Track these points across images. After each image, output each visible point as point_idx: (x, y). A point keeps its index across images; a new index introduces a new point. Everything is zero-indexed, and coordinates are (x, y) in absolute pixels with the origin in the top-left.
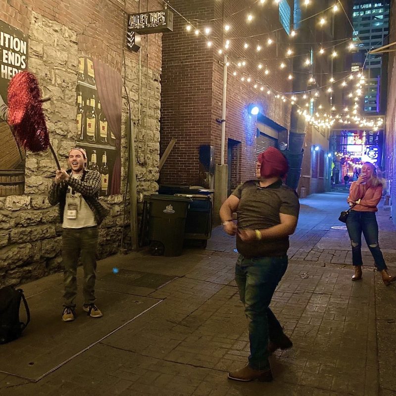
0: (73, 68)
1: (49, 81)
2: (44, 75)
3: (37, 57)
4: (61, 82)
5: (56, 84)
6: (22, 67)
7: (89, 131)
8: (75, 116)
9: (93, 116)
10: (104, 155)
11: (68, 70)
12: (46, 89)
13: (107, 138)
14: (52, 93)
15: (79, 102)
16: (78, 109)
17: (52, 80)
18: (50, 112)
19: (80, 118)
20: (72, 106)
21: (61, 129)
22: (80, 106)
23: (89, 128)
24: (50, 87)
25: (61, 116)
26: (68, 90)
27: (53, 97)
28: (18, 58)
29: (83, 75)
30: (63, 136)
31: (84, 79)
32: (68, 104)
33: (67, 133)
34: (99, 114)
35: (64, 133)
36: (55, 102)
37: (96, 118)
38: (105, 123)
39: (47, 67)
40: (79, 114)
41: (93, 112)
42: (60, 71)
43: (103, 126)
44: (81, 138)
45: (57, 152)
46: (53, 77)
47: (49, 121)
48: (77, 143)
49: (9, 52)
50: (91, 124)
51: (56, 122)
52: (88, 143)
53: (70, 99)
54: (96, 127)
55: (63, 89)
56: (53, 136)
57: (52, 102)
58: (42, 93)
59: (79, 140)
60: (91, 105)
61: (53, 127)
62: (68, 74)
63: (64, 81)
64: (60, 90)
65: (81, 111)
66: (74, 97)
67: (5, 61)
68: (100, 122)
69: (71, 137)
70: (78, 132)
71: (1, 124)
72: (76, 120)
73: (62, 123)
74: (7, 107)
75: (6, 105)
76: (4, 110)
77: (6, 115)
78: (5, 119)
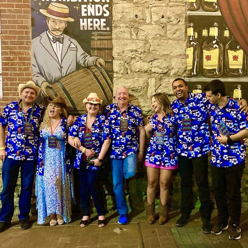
1: (141, 21)
2: (132, 16)
3: (125, 1)
4: (157, 19)
5: (152, 22)
6: (105, 15)
7: (207, 64)
8: (184, 51)
9: (214, 46)
10: (237, 90)
11: (170, 4)
12: (139, 30)
13: (243, 69)
14: (145, 33)
15: (188, 35)
16: (187, 43)
17: (146, 20)
18: (141, 52)
19: (190, 52)
20: (179, 40)
21: (158, 67)
22: (191, 39)
23: (208, 61)
24: (143, 27)
25: (160, 54)
26: (171, 24)
27: (148, 36)
28: (99, 8)
29: (195, 4)
30: (162, 74)
31: (196, 8)
32: (172, 40)
33: (168, 70)
34: (226, 43)
35: (163, 71)
36: (150, 41)
37: (220, 48)
38: (238, 52)
39: (139, 8)
40: (190, 47)
41: (214, 42)
42: (158, 7)
43: (235, 56)
44: (193, 74)
45: (155, 91)
46: (147, 16)
47: (142, 61)
48: (187, 80)
49: (88, 5)
50: (211, 55)
51: (152, 61)
52: (206, 77)
53: (174, 34)
54: (221, 58)
55: (162, 25)
56: (148, 76)
57: (146, 41)
58: (131, 35)
59: (189, 76)
60: (211, 35)
61: (145, 66)
62: (170, 8)
63: (163, 17)
64: (158, 27)
65: (193, 44)
66: (180, 31)
67: (83, 14)
68: (229, 51)
69: (175, 74)
70: (186, 67)
71: (81, 71)
72: (185, 54)
73: (160, 60)
74: (88, 55)
75: (86, 53)
76: (85, 58)
77: (86, 62)
78: (86, 66)
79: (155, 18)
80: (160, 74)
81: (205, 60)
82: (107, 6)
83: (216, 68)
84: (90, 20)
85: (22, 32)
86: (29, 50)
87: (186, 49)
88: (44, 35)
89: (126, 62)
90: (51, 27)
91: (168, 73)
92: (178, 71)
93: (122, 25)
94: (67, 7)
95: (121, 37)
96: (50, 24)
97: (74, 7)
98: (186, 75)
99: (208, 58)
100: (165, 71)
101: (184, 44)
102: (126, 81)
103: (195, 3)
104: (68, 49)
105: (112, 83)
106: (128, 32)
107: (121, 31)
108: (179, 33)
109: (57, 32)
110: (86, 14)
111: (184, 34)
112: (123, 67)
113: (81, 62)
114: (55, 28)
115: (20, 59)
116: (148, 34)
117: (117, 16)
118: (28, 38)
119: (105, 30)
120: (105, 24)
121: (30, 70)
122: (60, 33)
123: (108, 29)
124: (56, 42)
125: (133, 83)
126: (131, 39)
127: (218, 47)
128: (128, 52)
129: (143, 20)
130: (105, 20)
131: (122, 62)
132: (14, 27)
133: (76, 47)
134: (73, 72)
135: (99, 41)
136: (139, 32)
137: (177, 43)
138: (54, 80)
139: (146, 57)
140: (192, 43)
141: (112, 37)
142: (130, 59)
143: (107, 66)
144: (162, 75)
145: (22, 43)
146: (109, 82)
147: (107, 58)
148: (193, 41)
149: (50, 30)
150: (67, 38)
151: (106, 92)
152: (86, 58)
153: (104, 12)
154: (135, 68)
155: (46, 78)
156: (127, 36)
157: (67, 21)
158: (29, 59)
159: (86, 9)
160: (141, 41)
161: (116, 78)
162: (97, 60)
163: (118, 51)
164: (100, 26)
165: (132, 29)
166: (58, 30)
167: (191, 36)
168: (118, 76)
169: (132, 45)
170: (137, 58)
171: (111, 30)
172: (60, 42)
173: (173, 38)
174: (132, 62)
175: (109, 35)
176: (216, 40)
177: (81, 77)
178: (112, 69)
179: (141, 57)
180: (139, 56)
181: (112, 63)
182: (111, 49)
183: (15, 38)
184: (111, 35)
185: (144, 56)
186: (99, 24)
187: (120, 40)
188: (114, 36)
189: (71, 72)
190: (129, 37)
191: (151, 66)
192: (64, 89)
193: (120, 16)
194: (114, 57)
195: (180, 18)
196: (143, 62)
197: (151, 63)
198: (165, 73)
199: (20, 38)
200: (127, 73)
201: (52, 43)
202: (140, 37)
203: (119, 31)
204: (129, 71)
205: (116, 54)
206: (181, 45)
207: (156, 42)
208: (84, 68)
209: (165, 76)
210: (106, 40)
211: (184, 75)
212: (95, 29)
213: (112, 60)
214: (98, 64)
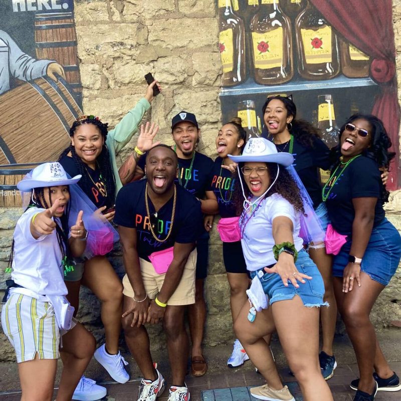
7: (262, 59)
8: (215, 37)
9: (273, 24)
10: (325, 104)
12: (125, 3)
13: (334, 64)
14: (138, 8)
15: (221, 5)
16: (220, 21)
18: (132, 46)
19: (227, 38)
20: (203, 18)
21: (167, 72)
22: (227, 14)
23: (263, 54)
25: (169, 46)
27: (143, 14)
30: (176, 84)
32: (189, 17)
33: (186, 75)
34: (296, 16)
35: (177, 78)
36: (148, 23)
37: (284, 26)
38: (320, 30)
40: (225, 29)
41: (273, 15)
43: (316, 39)
44: (235, 80)
45: (166, 118)
47: (135, 62)
48: (224, 92)
50: (268, 42)
51: (153, 61)
52: (262, 85)
53: (194, 5)
54: (289, 46)
57: (141, 25)
58: (111, 14)
59: (228, 85)
60: (266, 3)
61: (143, 72)
65: (232, 22)
68: (303, 31)
69: (200, 83)
70: (221, 69)
71: (20, 89)
72: (218, 43)
73: (170, 59)
74: (30, 57)
75: (27, 55)
76: (25, 65)
77: (28, 73)
78: (29, 79)
80: (172, 84)
81: (256, 52)
83: (280, 65)
87: (219, 34)
89: (105, 66)
91: (187, 81)
92: (206, 77)
95: (91, 20)
98: (222, 84)
99: (263, 46)
100: (181, 79)
101: (215, 24)
102: (106, 102)
105: (81, 108)
106: (104, 8)
107: (90, 9)
108: (202, 3)
111: (213, 5)
112: (99, 77)
113: (19, 73)
116: (143, 9)
119: (61, 8)
123: (66, 6)
125: (121, 105)
126: (111, 21)
127: (280, 24)
128: (107, 47)
131: (97, 67)
133: (8, 46)
134: (4, 92)
135: (51, 31)
136: (125, 8)
137: (199, 23)
139: (142, 55)
140: (229, 21)
141: (74, 21)
142: (112, 59)
143: (68, 77)
144: (175, 87)
146: (74, 107)
147: (67, 60)
148: (230, 17)
152: (28, 65)
154: (123, 78)
156: (104, 16)
160: (131, 25)
161: (88, 99)
162: (49, 66)
163: (88, 47)
164: (49, 2)
165: (112, 3)
167: (225, 8)
168: (91, 94)
169: (113, 33)
170: (126, 57)
171: (71, 8)
173: (191, 13)
174: (116, 66)
175: (69, 18)
176: (277, 11)
177: (20, 100)
178: (80, 81)
179: (131, 56)
180: (129, 52)
181: (77, 69)
182: (75, 43)
184: (72, 17)
185: (138, 52)
187: (89, 24)
188: (78, 19)
189: (1, 93)
190: (106, 18)
191: (153, 71)
194: (81, 58)
196: (137, 63)
197: (152, 64)
198: (181, 83)
200: (109, 87)
202: (128, 18)
203: (88, 9)
204: (111, 83)
205: (84, 53)
206: (208, 26)
207: (158, 25)
208: (24, 83)
209: (181, 88)
210: (63, 26)
211: (219, 83)
212: (40, 8)
213: (78, 64)
214: (50, 74)
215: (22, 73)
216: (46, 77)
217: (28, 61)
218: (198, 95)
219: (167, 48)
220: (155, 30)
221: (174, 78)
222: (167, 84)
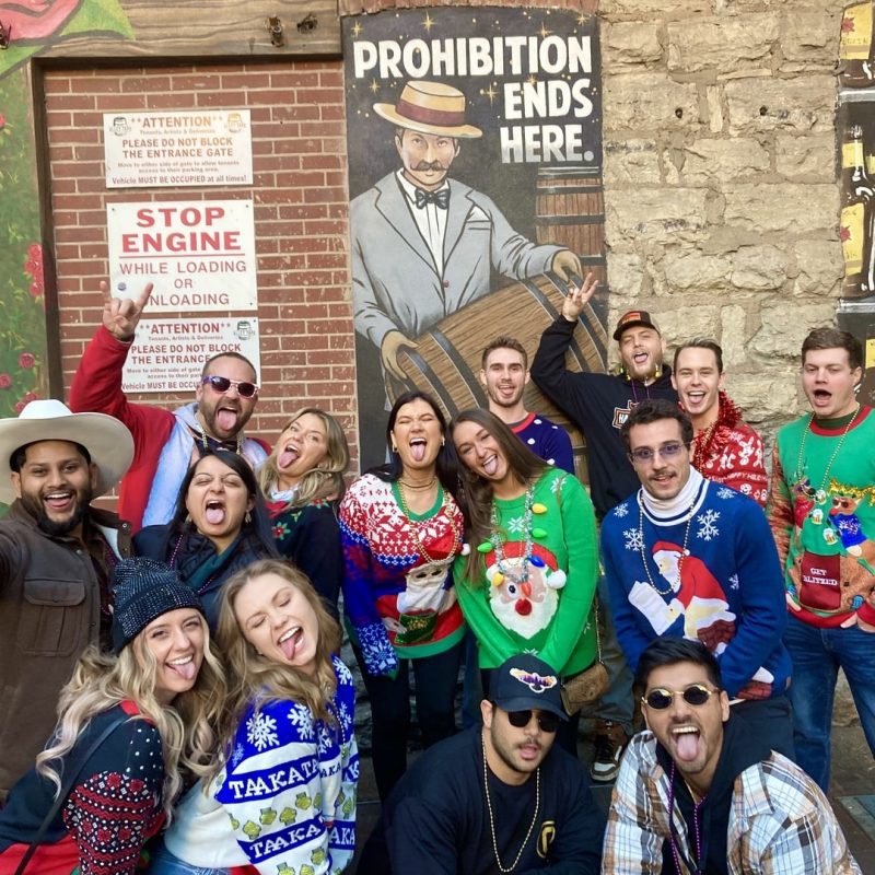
0: (813, 55)
1: (695, 127)
2: (667, 113)
3: (642, 67)
4: (747, 120)
5: (731, 130)
6: (579, 113)
8: (834, 216)
11: (787, 69)
12: (687, 154)
14: (709, 164)
15: (846, 164)
16: (844, 190)
17: (709, 122)
18: (698, 226)
19: (854, 218)
20: (817, 183)
21: (755, 270)
22: (856, 178)
24: (701, 146)
25: (757, 229)
26: (791, 134)
27: (718, 174)
28: (559, 92)
29: (865, 67)
30: (767, 291)
31: (870, 77)
32: (792, 182)
33: (784, 278)
35: (771, 282)
36: (725, 189)
39: (684, 86)
40: (853, 203)
42: (745, 82)
44: (864, 287)
45: (745, 347)
46: (711, 110)
47: (700, 252)
48: (845, 308)
49: (525, 84)
51: (730, 252)
53: (802, 162)
55: (763, 138)
56: (721, 299)
57: (712, 192)
58: (665, 172)
59: (853, 296)
61: (713, 269)
62: (786, 83)
63: (763, 111)
64: (747, 143)
65: (863, 193)
66: (821, 154)
67: (511, 114)
69: (808, 291)
70: (843, 269)
71: (507, 292)
72: (838, 227)
73: (759, 249)
74: (526, 240)
75: (521, 237)
76: (518, 252)
77: (522, 266)
78: (522, 277)
79: (739, 117)
80: (760, 291)
82: (585, 83)
84: (531, 130)
85: (318, 179)
86: (341, 232)
87: (840, 211)
88: (388, 184)
89: (650, 258)
90: (411, 158)
91: (785, 287)
92: (819, 282)
93: (632, 143)
94: (458, 93)
95: (631, 181)
96: (407, 150)
97: (482, 92)
98: (842, 294)
100: (777, 282)
101: (834, 193)
103: (868, 61)
104: (464, 227)
105: (606, 326)
106: (653, 162)
107: (630, 163)
108: (815, 159)
109: (430, 172)
110: (520, 112)
111: (833, 164)
112: (639, 276)
113: (507, 266)
114: (423, 161)
115: (314, 261)
116: (717, 166)
117: (617, 115)
118: (338, 195)
119: (581, 159)
120: (579, 143)
121: (347, 295)
122: (438, 176)
123: (589, 156)
124: (425, 204)
125: (674, 323)
126: (664, 184)
128: (656, 227)
129: (700, 122)
130: (578, 129)
131: (636, 259)
132: (293, 163)
133: (491, 220)
134: (480, 298)
135: (563, 196)
136: (686, 163)
138: (423, 324)
139: (713, 241)
140: (859, 191)
141: (602, 181)
142: (662, 247)
144: (765, 295)
145: (320, 212)
146: (594, 325)
147: (586, 247)
148: (862, 183)
149: (408, 168)
150: (459, 191)
151: (586, 358)
152: (521, 253)
153: (575, 104)
154: (681, 278)
155: (397, 322)
156: (651, 174)
157: (458, 138)
158: (342, 262)
159: (519, 97)
160: (694, 191)
161: (617, 312)
162: (558, 256)
163: (625, 226)
164: (563, 149)
165: (666, 153)
166: (434, 166)
167: (854, 168)
168: (623, 304)
169: (669, 204)
170: (686, 245)
171: (598, 160)
172: (438, 204)
173: (796, 176)
174: (668, 258)
175: (593, 176)
177: (506, 311)
178: (606, 282)
179: (695, 242)
180: (692, 237)
181: (602, 263)
182: (602, 219)
183: (296, 196)
184: (599, 175)
185: (708, 236)
186: (559, 142)
187: (627, 188)
188: (608, 178)
189: (473, 298)
190: (657, 179)
191: (730, 267)
192: (454, 353)
193: (625, 113)
194: (612, 244)
195: (818, 113)
196: (704, 255)
197: (728, 258)
198: (776, 289)
199: (311, 196)
200: (653, 293)
201: (414, 207)
202: (691, 179)
203: (626, 163)
204: (659, 286)
205: (617, 236)
206: (823, 199)
207: (743, 193)
208: (516, 282)
209: (773, 297)
210: (583, 190)
211: (837, 292)
212: (547, 158)
213: (604, 254)
214: (558, 269)
215: (511, 267)
216: (552, 275)
217: (523, 246)
218: (802, 310)
219: (754, 231)
220: (737, 202)
221: (765, 281)
222: (751, 290)
